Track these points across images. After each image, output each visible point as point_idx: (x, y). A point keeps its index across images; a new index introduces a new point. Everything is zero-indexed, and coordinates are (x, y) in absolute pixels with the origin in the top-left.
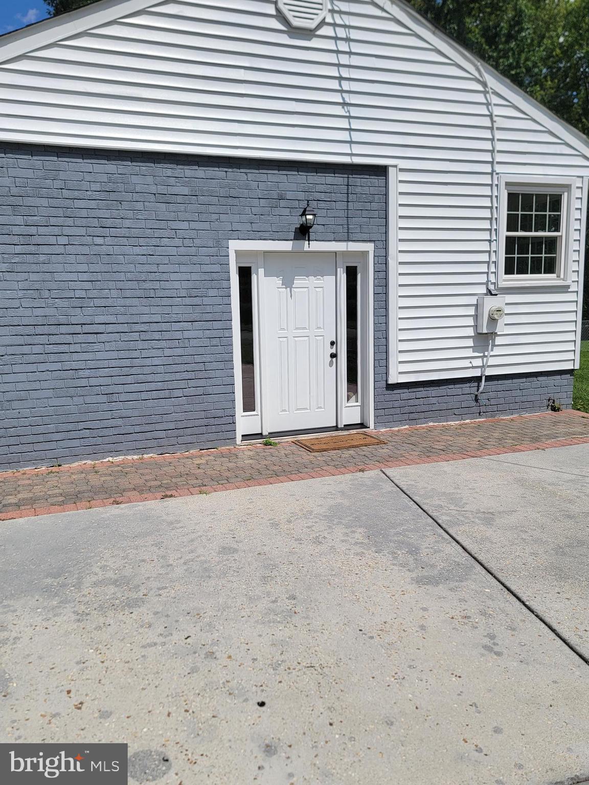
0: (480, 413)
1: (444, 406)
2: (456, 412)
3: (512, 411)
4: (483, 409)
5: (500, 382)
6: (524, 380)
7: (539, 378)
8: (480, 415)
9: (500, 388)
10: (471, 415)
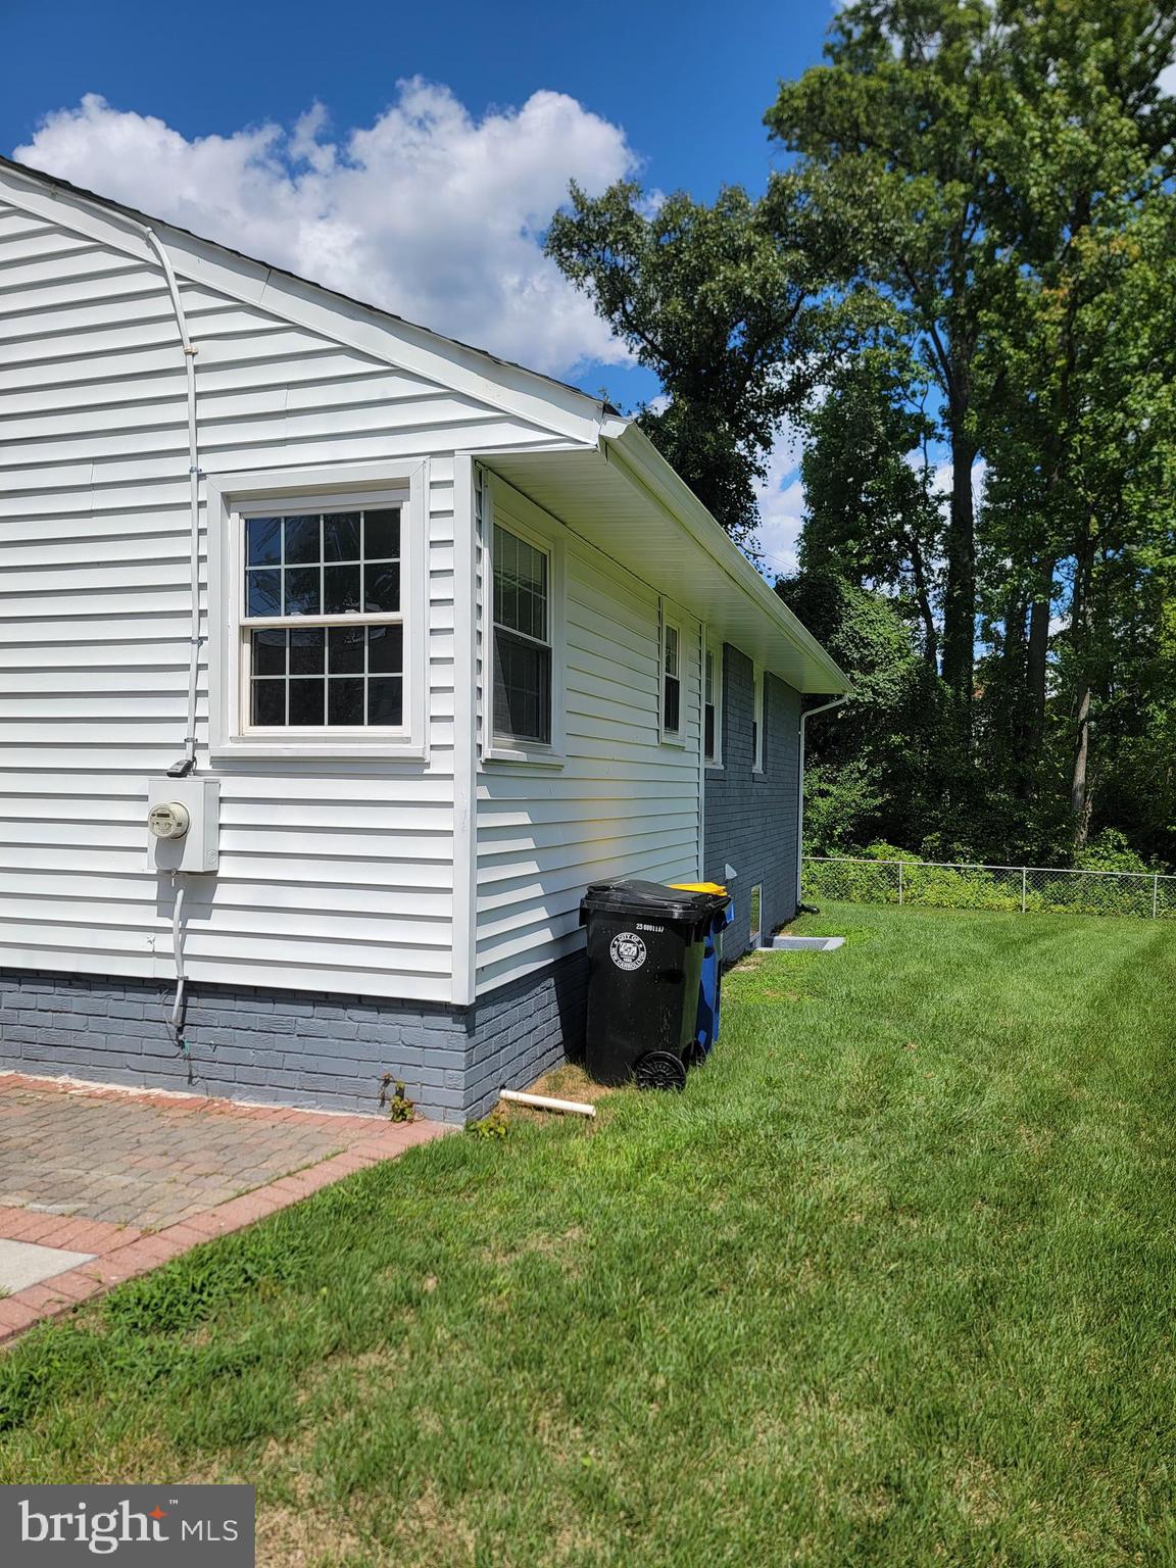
0: (191, 1077)
1: (100, 1041)
2: (131, 1060)
3: (276, 1091)
4: (200, 1068)
5: (240, 1005)
6: (308, 1010)
7: (351, 1012)
8: (190, 1082)
9: (240, 1019)
10: (170, 1080)
